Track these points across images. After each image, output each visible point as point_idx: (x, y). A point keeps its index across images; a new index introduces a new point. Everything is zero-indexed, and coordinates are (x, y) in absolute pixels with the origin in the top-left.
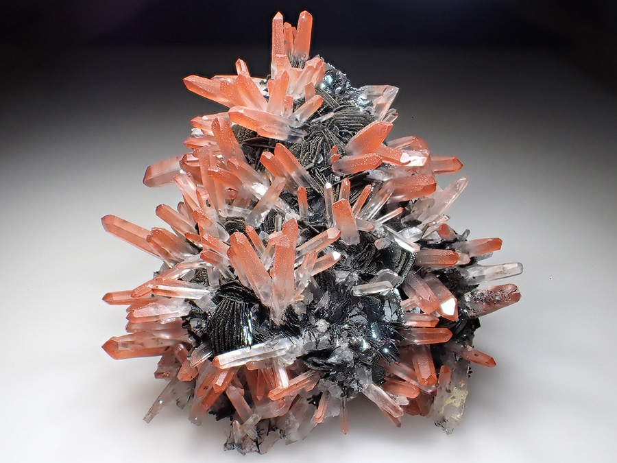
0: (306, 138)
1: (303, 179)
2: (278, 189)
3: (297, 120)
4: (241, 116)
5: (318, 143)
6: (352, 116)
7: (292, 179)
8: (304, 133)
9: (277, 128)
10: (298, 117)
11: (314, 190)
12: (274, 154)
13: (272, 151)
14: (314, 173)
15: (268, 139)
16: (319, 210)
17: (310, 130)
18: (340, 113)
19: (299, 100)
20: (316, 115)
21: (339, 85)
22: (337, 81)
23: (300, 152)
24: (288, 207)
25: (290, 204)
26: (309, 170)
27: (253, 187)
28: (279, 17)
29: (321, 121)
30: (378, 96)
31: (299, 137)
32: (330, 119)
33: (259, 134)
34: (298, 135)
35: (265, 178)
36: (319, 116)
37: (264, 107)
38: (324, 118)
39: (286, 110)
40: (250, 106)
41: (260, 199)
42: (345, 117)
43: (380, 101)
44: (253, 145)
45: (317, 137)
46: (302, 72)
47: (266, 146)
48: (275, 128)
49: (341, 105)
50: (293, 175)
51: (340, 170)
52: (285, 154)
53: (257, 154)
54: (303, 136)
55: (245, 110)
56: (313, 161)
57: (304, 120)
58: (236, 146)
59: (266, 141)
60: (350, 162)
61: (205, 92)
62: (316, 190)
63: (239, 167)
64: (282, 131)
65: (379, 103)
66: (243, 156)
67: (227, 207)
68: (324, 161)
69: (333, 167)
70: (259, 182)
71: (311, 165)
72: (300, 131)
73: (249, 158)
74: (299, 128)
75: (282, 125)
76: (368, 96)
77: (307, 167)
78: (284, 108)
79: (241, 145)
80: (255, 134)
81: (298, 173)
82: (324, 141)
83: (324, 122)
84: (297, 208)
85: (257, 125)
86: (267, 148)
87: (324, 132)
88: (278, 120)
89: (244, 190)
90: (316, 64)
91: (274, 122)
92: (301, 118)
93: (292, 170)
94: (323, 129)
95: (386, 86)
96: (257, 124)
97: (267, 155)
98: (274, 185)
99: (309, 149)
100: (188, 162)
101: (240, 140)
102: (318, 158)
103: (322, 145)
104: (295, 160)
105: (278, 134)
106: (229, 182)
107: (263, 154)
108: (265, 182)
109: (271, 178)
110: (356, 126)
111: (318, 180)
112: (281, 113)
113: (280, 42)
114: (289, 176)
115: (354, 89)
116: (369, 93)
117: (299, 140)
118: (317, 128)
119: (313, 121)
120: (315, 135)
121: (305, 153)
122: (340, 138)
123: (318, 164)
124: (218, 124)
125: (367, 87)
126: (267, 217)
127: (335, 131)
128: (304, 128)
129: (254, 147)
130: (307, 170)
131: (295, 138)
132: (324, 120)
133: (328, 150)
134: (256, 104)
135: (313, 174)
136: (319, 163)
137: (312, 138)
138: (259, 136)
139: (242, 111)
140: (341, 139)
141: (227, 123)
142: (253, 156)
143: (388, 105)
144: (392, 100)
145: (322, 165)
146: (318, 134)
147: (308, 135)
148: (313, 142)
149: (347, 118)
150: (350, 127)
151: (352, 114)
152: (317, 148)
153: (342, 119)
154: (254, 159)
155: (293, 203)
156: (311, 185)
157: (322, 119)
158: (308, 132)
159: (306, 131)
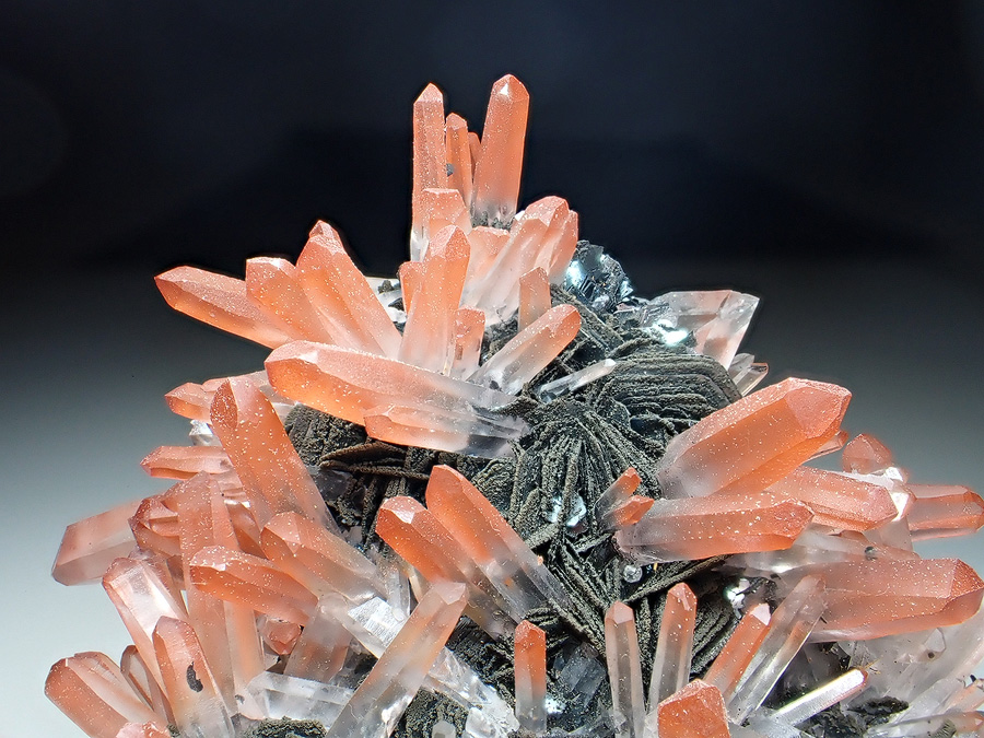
0: (526, 442)
1: (524, 581)
2: (442, 622)
3: (494, 385)
4: (310, 373)
5: (566, 459)
6: (667, 371)
7: (486, 586)
8: (520, 428)
9: (435, 413)
10: (498, 375)
11: (562, 620)
12: (423, 503)
13: (418, 489)
14: (560, 560)
15: (405, 448)
16: (579, 685)
17: (539, 418)
18: (630, 362)
19: (494, 328)
20: (555, 370)
21: (603, 290)
22: (595, 281)
23: (508, 488)
24: (475, 678)
25: (479, 667)
26: (541, 550)
27: (353, 613)
28: (431, 96)
29: (572, 388)
30: (707, 318)
31: (502, 440)
32: (601, 382)
33: (373, 432)
34: (500, 435)
35: (395, 576)
36: (563, 374)
37: (392, 349)
38: (582, 378)
39: (459, 354)
40: (345, 344)
41: (378, 654)
42: (646, 375)
43: (712, 330)
44: (356, 468)
45: (563, 440)
46: (507, 238)
47: (396, 470)
48: (426, 414)
49: (626, 338)
50: (491, 569)
51: (644, 548)
52: (461, 504)
53: (368, 494)
54: (516, 437)
55: (322, 353)
56: (555, 518)
57: (517, 385)
58: (297, 473)
59: (398, 454)
60: (684, 524)
61: (220, 311)
62: (572, 620)
63: (301, 550)
64: (451, 422)
65: (710, 336)
66: (319, 505)
67: (266, 682)
68: (588, 516)
69: (618, 537)
70: (376, 592)
71: (547, 533)
72: (508, 422)
73: (342, 509)
74: (505, 412)
75: (451, 401)
76: (680, 318)
77: (537, 539)
78: (452, 350)
79: (317, 468)
80: (360, 432)
81: (507, 563)
82: (587, 450)
83: (581, 390)
84: (510, 683)
85: (367, 405)
86: (399, 478)
87: (585, 421)
88: (437, 385)
89: (323, 624)
90: (550, 213)
91: (424, 393)
92: (507, 379)
93: (485, 552)
94: (580, 413)
95: (724, 293)
96: (365, 399)
97: (401, 508)
98: (428, 607)
99: (540, 479)
100: (152, 522)
101: (311, 455)
102: (568, 509)
103: (581, 466)
104: (495, 516)
105: (438, 434)
106: (273, 598)
107: (386, 504)
108: (395, 593)
109: (414, 579)
110: (682, 401)
111: (575, 582)
112: (442, 365)
113: (435, 167)
114: (478, 574)
115: (641, 300)
116: (683, 310)
117: (504, 451)
118: (558, 410)
119: (545, 387)
120: (554, 433)
121: (524, 492)
122: (634, 440)
123: (570, 529)
124: (232, 403)
125: (674, 295)
126: (402, 721)
127: (618, 417)
128: (520, 409)
129: (357, 475)
130: (536, 550)
131: (491, 442)
132: (581, 383)
133: (603, 484)
134: (365, 339)
135: (557, 564)
136: (573, 522)
137: (546, 443)
138: (374, 440)
139: (310, 357)
140: (639, 444)
141: (263, 399)
142: (355, 501)
143: (734, 345)
144: (744, 328)
145: (583, 530)
146: (565, 429)
147: (533, 434)
148: (551, 455)
149: (653, 376)
150: (663, 404)
151: (667, 365)
152: (564, 476)
153: (638, 381)
154: (357, 515)
155: (490, 665)
156: (551, 600)
157: (573, 383)
158: (532, 423)
159: (526, 419)
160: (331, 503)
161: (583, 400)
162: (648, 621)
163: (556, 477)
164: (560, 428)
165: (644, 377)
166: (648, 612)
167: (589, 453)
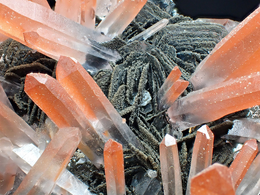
0: (119, 62)
1: (115, 133)
3: (102, 34)
6: (197, 30)
7: (92, 132)
11: (136, 154)
14: (136, 124)
29: (145, 38)
31: (105, 62)
34: (104, 58)
35: (42, 135)
45: (139, 63)
51: (184, 117)
54: (114, 61)
56: (134, 103)
69: (169, 113)
70: (31, 141)
71: (130, 109)
72: (109, 52)
74: (107, 46)
77: (123, 112)
83: (150, 38)
93: (93, 114)
94: (149, 49)
102: (142, 97)
103: (148, 75)
108: (41, 142)
110: (205, 45)
114: (88, 126)
120: (134, 58)
121: (116, 87)
122: (178, 63)
123: (143, 108)
130: (123, 116)
131: (99, 62)
132: (149, 35)
133: (160, 83)
135: (135, 126)
136: (144, 105)
145: (149, 108)
146: (140, 57)
147: (122, 59)
148: (132, 68)
149: (189, 32)
150: (194, 46)
151: (196, 27)
152: (139, 79)
153: (181, 35)
154: (25, 104)
155: (95, 182)
156: (130, 144)
157: (145, 35)
158: (123, 54)
159: (119, 52)
160: (11, 97)
161: (151, 43)
162: (186, 154)
163: (135, 80)
164: (138, 56)
165: (184, 32)
166: (186, 149)
167: (153, 69)
